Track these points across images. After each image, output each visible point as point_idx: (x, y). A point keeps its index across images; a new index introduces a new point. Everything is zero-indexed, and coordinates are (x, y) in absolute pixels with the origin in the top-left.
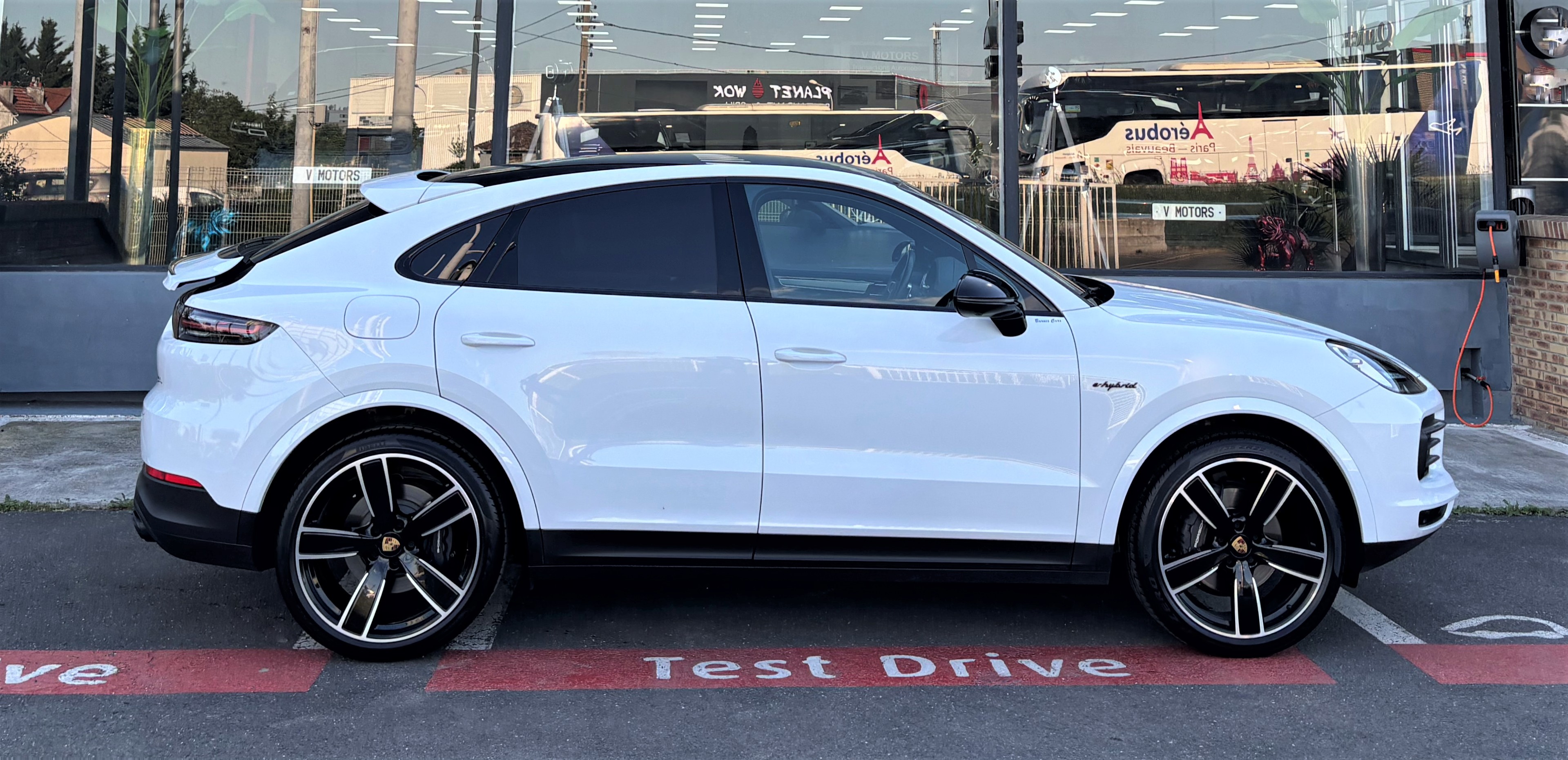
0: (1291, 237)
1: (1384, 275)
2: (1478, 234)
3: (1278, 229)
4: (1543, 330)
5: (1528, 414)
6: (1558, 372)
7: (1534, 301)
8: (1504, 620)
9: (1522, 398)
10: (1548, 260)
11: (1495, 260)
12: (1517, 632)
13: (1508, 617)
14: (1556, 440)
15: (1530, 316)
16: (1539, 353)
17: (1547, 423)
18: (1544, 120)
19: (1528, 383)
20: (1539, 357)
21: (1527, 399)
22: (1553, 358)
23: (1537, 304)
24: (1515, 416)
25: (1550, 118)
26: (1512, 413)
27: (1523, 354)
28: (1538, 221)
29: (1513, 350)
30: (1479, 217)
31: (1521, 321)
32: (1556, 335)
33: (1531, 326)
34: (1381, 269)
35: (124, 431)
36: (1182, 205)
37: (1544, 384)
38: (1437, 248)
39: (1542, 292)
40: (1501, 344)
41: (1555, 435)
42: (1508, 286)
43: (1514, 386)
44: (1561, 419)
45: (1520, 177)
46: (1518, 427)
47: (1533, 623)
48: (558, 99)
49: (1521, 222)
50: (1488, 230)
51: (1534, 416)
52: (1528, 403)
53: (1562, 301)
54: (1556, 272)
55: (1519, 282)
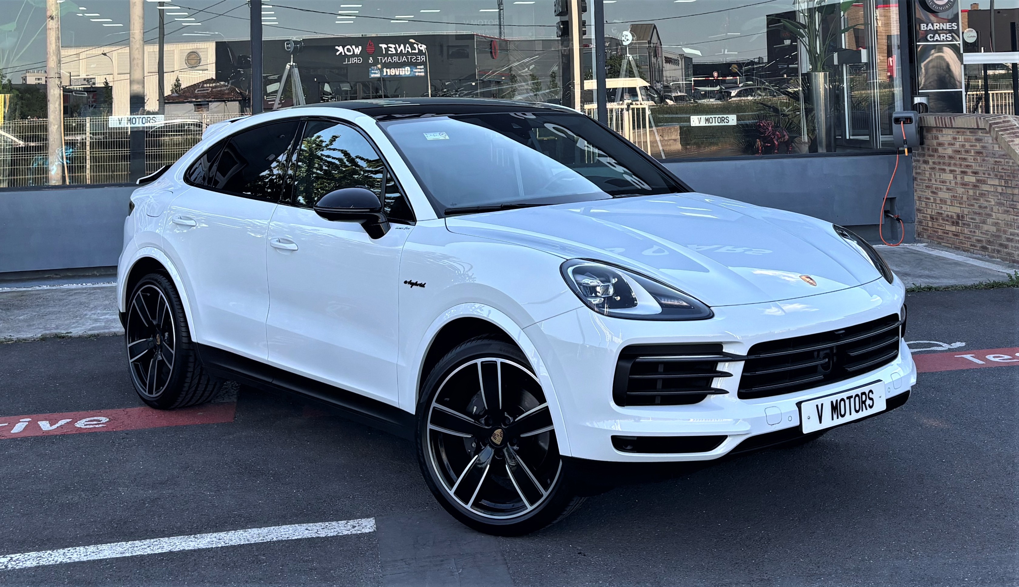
0: (777, 133)
1: (835, 154)
2: (894, 126)
3: (770, 128)
4: (935, 184)
5: (925, 237)
6: (943, 209)
7: (928, 166)
8: (915, 343)
9: (921, 227)
10: (937, 141)
11: (905, 142)
12: (923, 348)
13: (918, 342)
14: (942, 250)
15: (926, 176)
16: (932, 198)
17: (937, 241)
18: (933, 51)
19: (925, 217)
20: (932, 201)
21: (925, 227)
22: (940, 201)
23: (931, 168)
24: (917, 239)
25: (937, 49)
26: (915, 236)
27: (922, 200)
28: (931, 117)
29: (916, 198)
30: (894, 115)
31: (921, 179)
32: (942, 187)
33: (927, 182)
34: (833, 151)
35: (15, 297)
36: (709, 116)
37: (934, 217)
38: (868, 137)
39: (933, 160)
40: (908, 194)
41: (942, 247)
42: (913, 158)
43: (916, 220)
44: (945, 238)
45: (918, 90)
46: (919, 244)
47: (931, 343)
48: (294, 64)
49: (920, 118)
50: (900, 124)
51: (929, 237)
52: (925, 229)
53: (946, 166)
54: (942, 148)
55: (919, 155)
